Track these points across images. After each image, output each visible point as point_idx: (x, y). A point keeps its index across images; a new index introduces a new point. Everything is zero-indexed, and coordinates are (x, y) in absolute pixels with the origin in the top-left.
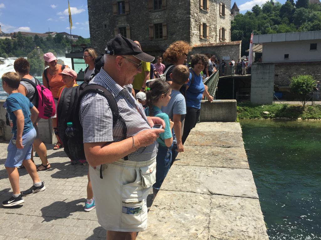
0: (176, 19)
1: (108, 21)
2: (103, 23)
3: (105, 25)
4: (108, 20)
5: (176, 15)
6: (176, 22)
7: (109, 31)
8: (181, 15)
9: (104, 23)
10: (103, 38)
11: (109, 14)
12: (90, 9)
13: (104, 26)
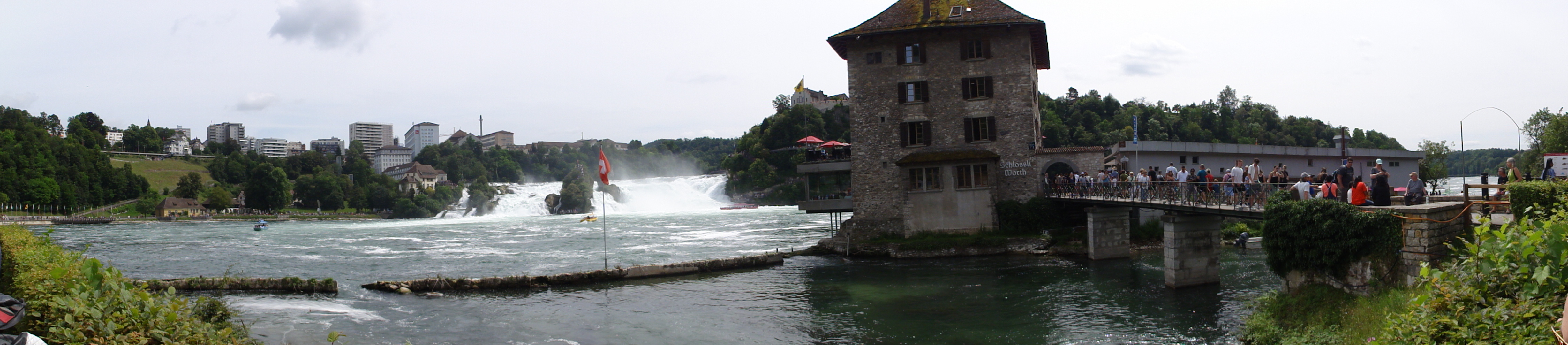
0: (1010, 112)
1: (888, 112)
2: (879, 114)
3: (883, 119)
4: (888, 110)
5: (1009, 107)
6: (1010, 116)
7: (890, 127)
8: (1018, 108)
9: (882, 114)
10: (878, 138)
11: (891, 101)
12: (854, 91)
13: (880, 119)
